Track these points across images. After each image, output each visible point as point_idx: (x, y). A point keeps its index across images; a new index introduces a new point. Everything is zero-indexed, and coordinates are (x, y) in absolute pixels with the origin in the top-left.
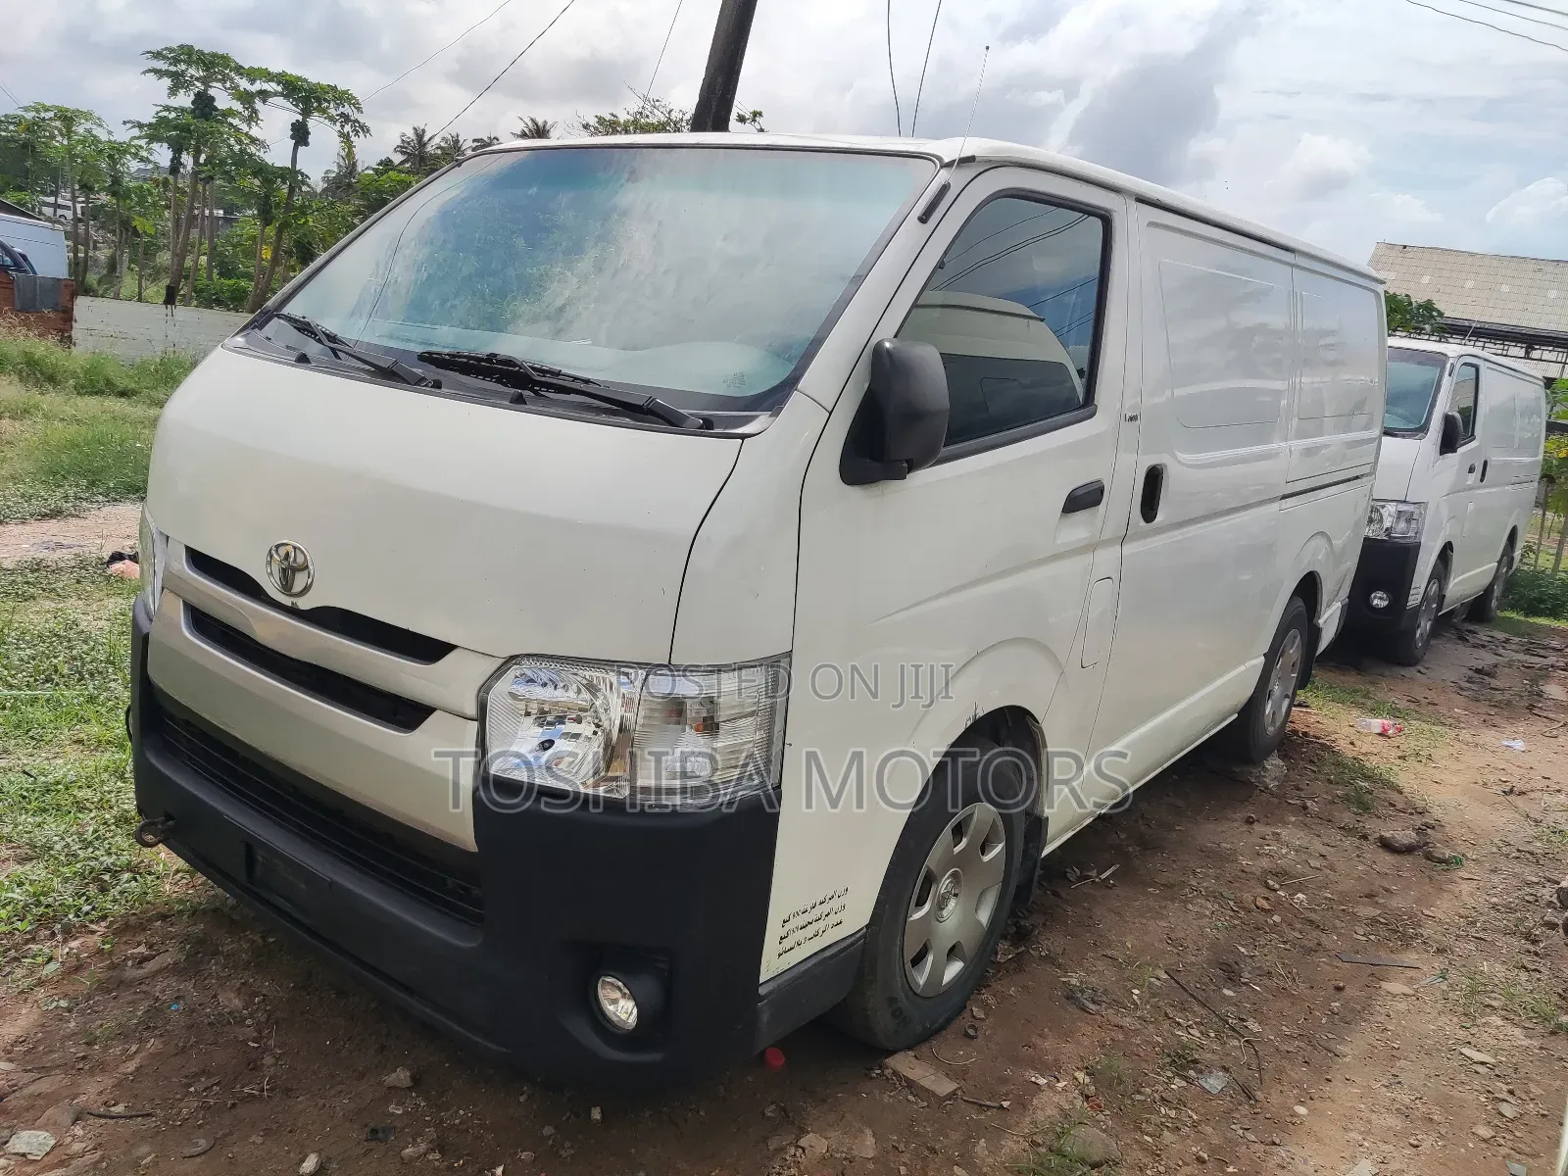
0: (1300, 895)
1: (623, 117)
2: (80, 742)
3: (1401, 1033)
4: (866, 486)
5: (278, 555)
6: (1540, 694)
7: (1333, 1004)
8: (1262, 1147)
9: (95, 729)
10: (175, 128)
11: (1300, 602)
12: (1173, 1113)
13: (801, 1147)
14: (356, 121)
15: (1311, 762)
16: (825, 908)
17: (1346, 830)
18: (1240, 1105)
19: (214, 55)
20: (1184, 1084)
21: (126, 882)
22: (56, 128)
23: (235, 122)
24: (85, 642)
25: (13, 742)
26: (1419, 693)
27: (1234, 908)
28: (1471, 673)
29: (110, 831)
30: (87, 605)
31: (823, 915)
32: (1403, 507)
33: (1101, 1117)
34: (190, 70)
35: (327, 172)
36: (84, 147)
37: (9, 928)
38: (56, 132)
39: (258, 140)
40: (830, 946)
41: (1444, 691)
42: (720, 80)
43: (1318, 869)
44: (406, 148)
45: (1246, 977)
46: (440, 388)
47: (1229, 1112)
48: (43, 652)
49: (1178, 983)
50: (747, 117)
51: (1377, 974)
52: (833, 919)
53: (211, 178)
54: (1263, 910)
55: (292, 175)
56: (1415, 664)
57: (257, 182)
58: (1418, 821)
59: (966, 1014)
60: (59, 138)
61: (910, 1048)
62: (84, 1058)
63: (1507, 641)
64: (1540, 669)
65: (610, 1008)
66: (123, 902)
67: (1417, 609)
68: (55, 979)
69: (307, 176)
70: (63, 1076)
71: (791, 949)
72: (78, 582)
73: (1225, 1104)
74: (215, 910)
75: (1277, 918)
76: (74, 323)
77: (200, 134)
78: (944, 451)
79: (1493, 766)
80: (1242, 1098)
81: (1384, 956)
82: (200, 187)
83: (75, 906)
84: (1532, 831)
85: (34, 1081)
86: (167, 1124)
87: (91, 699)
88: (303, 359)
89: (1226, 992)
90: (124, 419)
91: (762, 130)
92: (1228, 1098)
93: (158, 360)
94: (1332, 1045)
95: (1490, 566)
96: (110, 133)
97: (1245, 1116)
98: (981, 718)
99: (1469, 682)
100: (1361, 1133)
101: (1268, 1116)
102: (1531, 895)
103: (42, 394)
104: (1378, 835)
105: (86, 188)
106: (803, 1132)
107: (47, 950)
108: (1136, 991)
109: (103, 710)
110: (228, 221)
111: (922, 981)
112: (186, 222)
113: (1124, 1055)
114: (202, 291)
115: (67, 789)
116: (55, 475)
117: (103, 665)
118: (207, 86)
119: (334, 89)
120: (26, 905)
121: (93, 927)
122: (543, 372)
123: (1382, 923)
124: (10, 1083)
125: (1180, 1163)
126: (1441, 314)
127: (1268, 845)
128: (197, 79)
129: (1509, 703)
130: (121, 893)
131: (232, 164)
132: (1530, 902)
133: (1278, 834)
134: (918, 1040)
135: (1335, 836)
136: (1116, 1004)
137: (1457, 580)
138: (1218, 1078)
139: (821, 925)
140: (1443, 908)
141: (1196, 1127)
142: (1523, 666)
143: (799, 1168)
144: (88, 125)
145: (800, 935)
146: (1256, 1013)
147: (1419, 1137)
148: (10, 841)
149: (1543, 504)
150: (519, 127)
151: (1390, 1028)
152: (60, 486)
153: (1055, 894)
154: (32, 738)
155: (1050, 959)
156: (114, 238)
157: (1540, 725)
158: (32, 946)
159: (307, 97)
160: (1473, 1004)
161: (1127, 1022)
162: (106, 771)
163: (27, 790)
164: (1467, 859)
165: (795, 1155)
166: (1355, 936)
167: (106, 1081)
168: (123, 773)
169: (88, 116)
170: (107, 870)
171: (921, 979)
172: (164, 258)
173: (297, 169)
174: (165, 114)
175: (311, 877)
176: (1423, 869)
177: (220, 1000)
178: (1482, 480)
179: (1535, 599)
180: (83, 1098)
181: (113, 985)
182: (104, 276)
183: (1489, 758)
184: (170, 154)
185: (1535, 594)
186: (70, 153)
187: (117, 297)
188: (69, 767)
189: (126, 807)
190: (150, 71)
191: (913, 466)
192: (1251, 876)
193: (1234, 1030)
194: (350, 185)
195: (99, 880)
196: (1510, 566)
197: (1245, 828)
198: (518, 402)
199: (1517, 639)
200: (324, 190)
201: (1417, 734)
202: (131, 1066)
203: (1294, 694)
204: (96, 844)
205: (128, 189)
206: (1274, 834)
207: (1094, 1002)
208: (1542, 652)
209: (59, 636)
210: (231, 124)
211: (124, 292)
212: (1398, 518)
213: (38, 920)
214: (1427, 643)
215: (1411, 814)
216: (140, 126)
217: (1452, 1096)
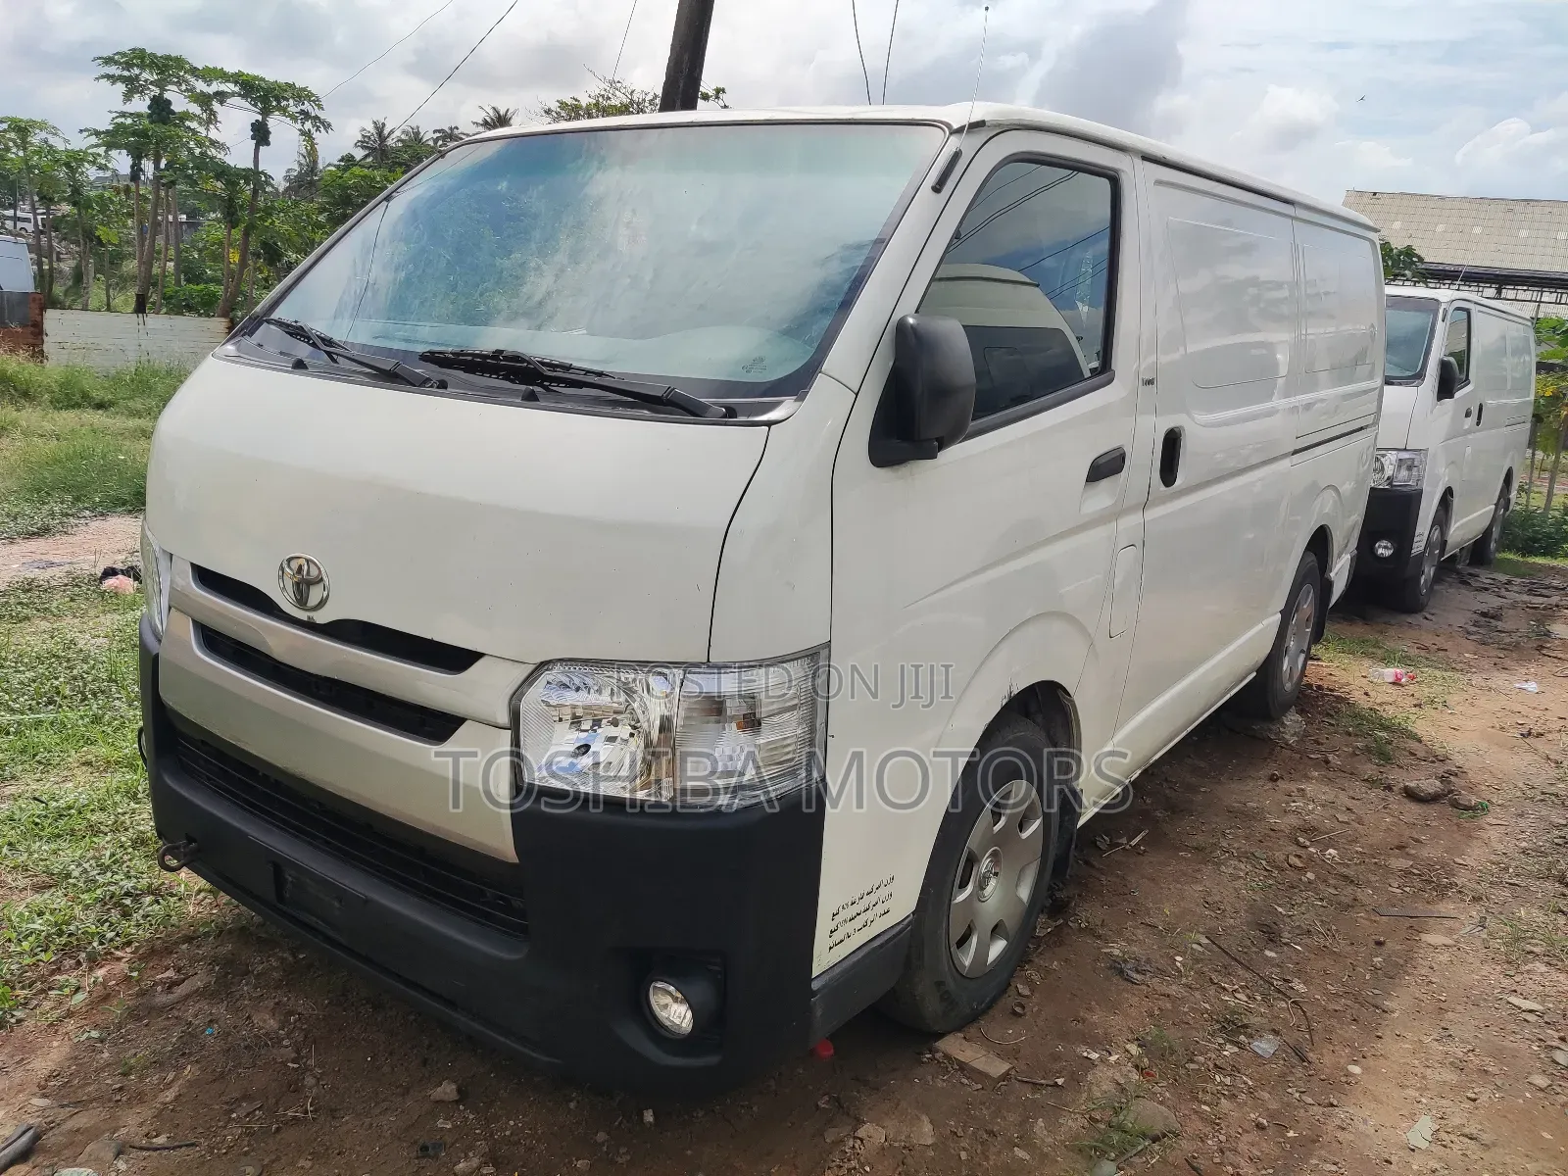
0: (1331, 851)
1: (584, 101)
2: (88, 764)
3: (1446, 985)
4: (896, 467)
5: (291, 569)
6: (1548, 634)
7: (1375, 959)
8: (1321, 1110)
9: (103, 750)
10: (134, 134)
11: (1312, 557)
12: (1228, 1081)
13: (859, 1138)
14: (317, 118)
15: (1328, 715)
16: (873, 898)
17: (1371, 782)
18: (1293, 1067)
19: (168, 58)
20: (1236, 1050)
21: (149, 906)
22: (10, 140)
23: (194, 125)
24: (85, 661)
25: (20, 768)
26: (1428, 640)
27: (1268, 868)
28: (1476, 617)
29: (127, 854)
30: (83, 623)
31: (871, 906)
32: (1405, 455)
33: (1157, 1089)
34: (144, 75)
35: (289, 171)
36: (41, 157)
37: (34, 960)
38: (11, 144)
39: (218, 143)
40: (879, 935)
41: (1451, 637)
42: (686, 57)
43: (1346, 823)
44: (367, 143)
45: (1286, 937)
46: (445, 388)
47: (1283, 1075)
48: (43, 674)
49: (1220, 947)
50: (710, 94)
51: (1416, 926)
52: (880, 908)
53: (173, 183)
54: (1296, 867)
55: (254, 176)
56: (1421, 611)
57: (219, 184)
58: (1441, 769)
59: (1011, 991)
60: (14, 150)
61: (959, 1029)
62: (121, 1089)
63: (1509, 582)
64: (1545, 609)
65: (662, 1014)
66: (147, 926)
67: (1421, 556)
68: (84, 1010)
69: (270, 177)
70: (101, 1109)
71: (842, 941)
72: (72, 600)
73: (1277, 1068)
74: (243, 929)
75: (1310, 875)
76: (44, 337)
77: (159, 138)
78: (973, 425)
79: (1508, 708)
80: (1295, 1060)
81: (1420, 908)
82: (163, 193)
83: (99, 933)
84: (1554, 773)
85: (71, 1116)
86: (212, 1153)
87: (97, 720)
88: (299, 365)
89: (1268, 953)
90: (104, 431)
91: (726, 107)
92: (1282, 1062)
93: (133, 370)
94: (1378, 1001)
95: (1487, 509)
96: (67, 141)
97: (1300, 1079)
98: (1016, 696)
99: (1476, 626)
100: (1418, 1090)
101: (1322, 1077)
102: (1561, 837)
103: (18, 410)
104: (1402, 785)
105: (47, 200)
106: (859, 1122)
107: (73, 981)
108: (1179, 958)
109: (109, 731)
110: (193, 225)
111: (967, 963)
112: (150, 228)
113: (1174, 1024)
114: (171, 297)
115: (80, 813)
116: (38, 492)
117: (106, 684)
118: (163, 90)
119: (292, 86)
120: (49, 935)
121: (119, 953)
122: (552, 366)
123: (1415, 875)
124: (48, 1120)
125: (1240, 1131)
126: (1421, 260)
127: (1294, 802)
128: (152, 83)
129: (1517, 646)
130: (145, 917)
131: (192, 168)
132: (1560, 845)
133: (1303, 790)
134: (965, 1022)
135: (1358, 788)
136: (1161, 972)
137: (1458, 524)
138: (1269, 1041)
139: (869, 915)
140: (1475, 856)
141: (1252, 1093)
142: (1527, 607)
143: (859, 1160)
144: (43, 135)
145: (849, 927)
146: (1300, 973)
147: (1476, 1090)
148: (27, 870)
149: (1532, 444)
150: (480, 117)
151: (1434, 980)
152: (44, 503)
153: (1087, 863)
154: (39, 762)
155: (1090, 931)
156: (78, 249)
157: (1550, 666)
158: (58, 977)
159: (265, 96)
160: (1516, 952)
161: (1173, 990)
162: (117, 792)
163: (39, 817)
164: (1492, 803)
165: (854, 1147)
166: (1390, 888)
167: (147, 1112)
168: (136, 794)
169: (43, 126)
170: (128, 894)
171: (967, 959)
172: (131, 266)
173: (260, 170)
174: (122, 120)
175: (341, 895)
176: (1450, 817)
177: (255, 1022)
178: (1478, 424)
179: (1530, 539)
180: (124, 1131)
181: (143, 1012)
182: (70, 287)
183: (1503, 701)
184: (129, 161)
185: (1529, 533)
186: (27, 164)
187: (85, 308)
188: (79, 790)
189: (142, 828)
190: (103, 77)
191: (943, 443)
192: (1280, 834)
193: (1279, 992)
194: (312, 183)
195: (120, 904)
196: (1507, 508)
197: (1270, 785)
198: (530, 398)
199: (1519, 580)
200: (287, 190)
201: (1431, 681)
202: (169, 1095)
203: (1309, 649)
204: (115, 868)
205: (89, 199)
206: (1299, 790)
207: (1138, 972)
208: (1544, 592)
209: (58, 657)
210: (189, 128)
211: (93, 303)
212: (1400, 467)
213: (62, 950)
214: (1431, 590)
215: (1433, 762)
216: (97, 133)
217: (1505, 1048)
